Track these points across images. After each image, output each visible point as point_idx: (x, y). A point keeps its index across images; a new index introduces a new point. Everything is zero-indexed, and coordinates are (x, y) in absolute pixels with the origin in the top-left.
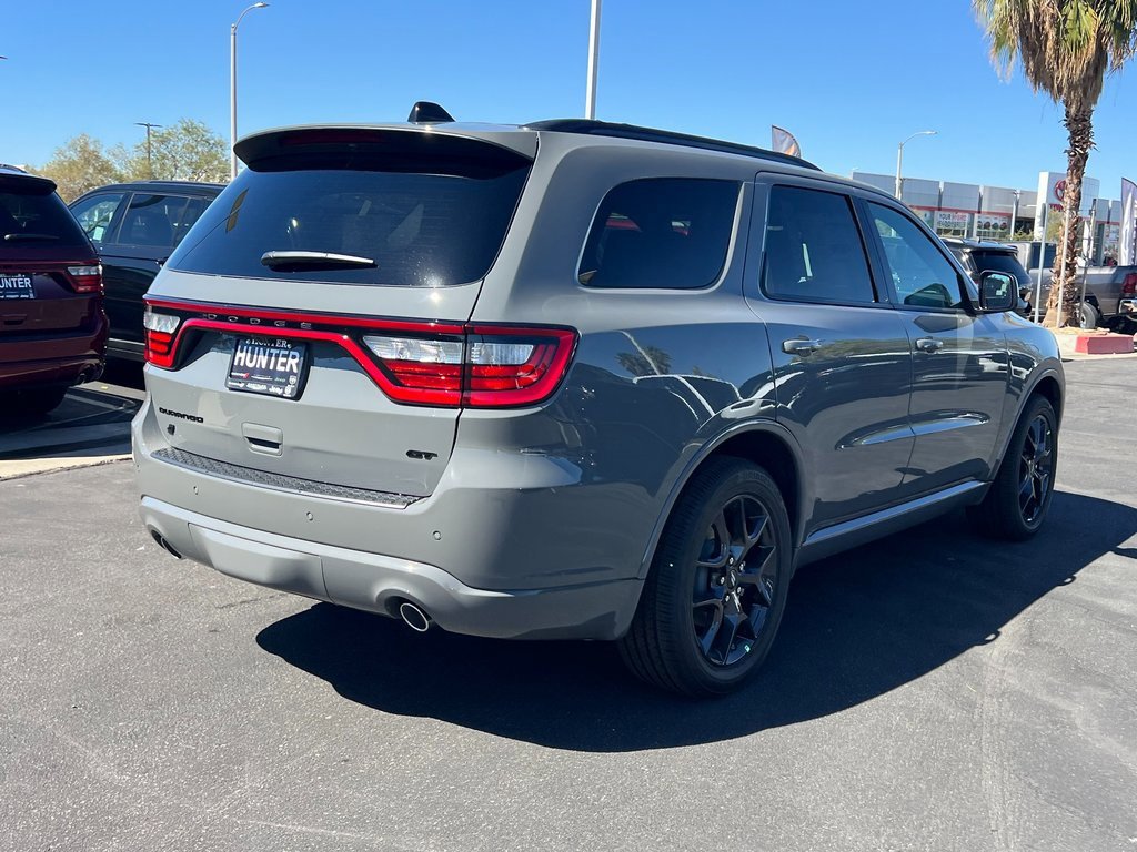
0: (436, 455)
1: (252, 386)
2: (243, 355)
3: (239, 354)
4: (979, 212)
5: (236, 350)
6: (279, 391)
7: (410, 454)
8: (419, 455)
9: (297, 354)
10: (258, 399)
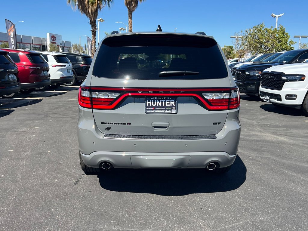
0: (221, 123)
1: (157, 111)
2: (150, 103)
3: (148, 103)
4: (32, 44)
5: (147, 101)
6: (170, 112)
7: (214, 124)
8: (216, 124)
9: (174, 101)
10: (161, 115)
